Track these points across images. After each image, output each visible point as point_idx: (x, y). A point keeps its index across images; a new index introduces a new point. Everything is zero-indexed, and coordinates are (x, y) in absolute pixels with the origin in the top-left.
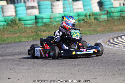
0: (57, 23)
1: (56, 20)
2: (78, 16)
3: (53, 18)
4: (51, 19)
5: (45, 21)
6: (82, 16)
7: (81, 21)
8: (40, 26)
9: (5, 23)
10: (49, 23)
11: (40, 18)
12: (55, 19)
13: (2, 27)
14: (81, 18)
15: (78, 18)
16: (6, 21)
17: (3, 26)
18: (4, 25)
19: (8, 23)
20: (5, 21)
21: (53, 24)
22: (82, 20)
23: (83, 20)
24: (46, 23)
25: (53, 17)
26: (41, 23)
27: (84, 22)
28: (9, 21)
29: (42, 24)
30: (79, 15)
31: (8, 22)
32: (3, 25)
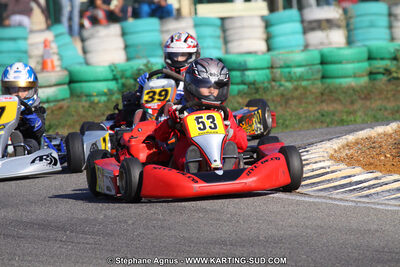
0: (296, 83)
1: (290, 73)
2: (370, 58)
3: (281, 67)
4: (275, 70)
5: (251, 75)
6: (382, 59)
7: (380, 77)
8: (236, 92)
9: (113, 85)
10: (266, 84)
11: (236, 66)
12: (287, 70)
13: (104, 99)
14: (380, 64)
15: (370, 65)
16: (118, 76)
17: (105, 94)
18: (109, 90)
19: (124, 85)
20: (115, 79)
21: (282, 88)
22: (384, 74)
23: (387, 72)
24: (254, 83)
25: (282, 64)
26: (238, 84)
27: (389, 80)
28: (127, 78)
29: (242, 87)
30: (374, 55)
31: (123, 81)
32: (106, 90)
